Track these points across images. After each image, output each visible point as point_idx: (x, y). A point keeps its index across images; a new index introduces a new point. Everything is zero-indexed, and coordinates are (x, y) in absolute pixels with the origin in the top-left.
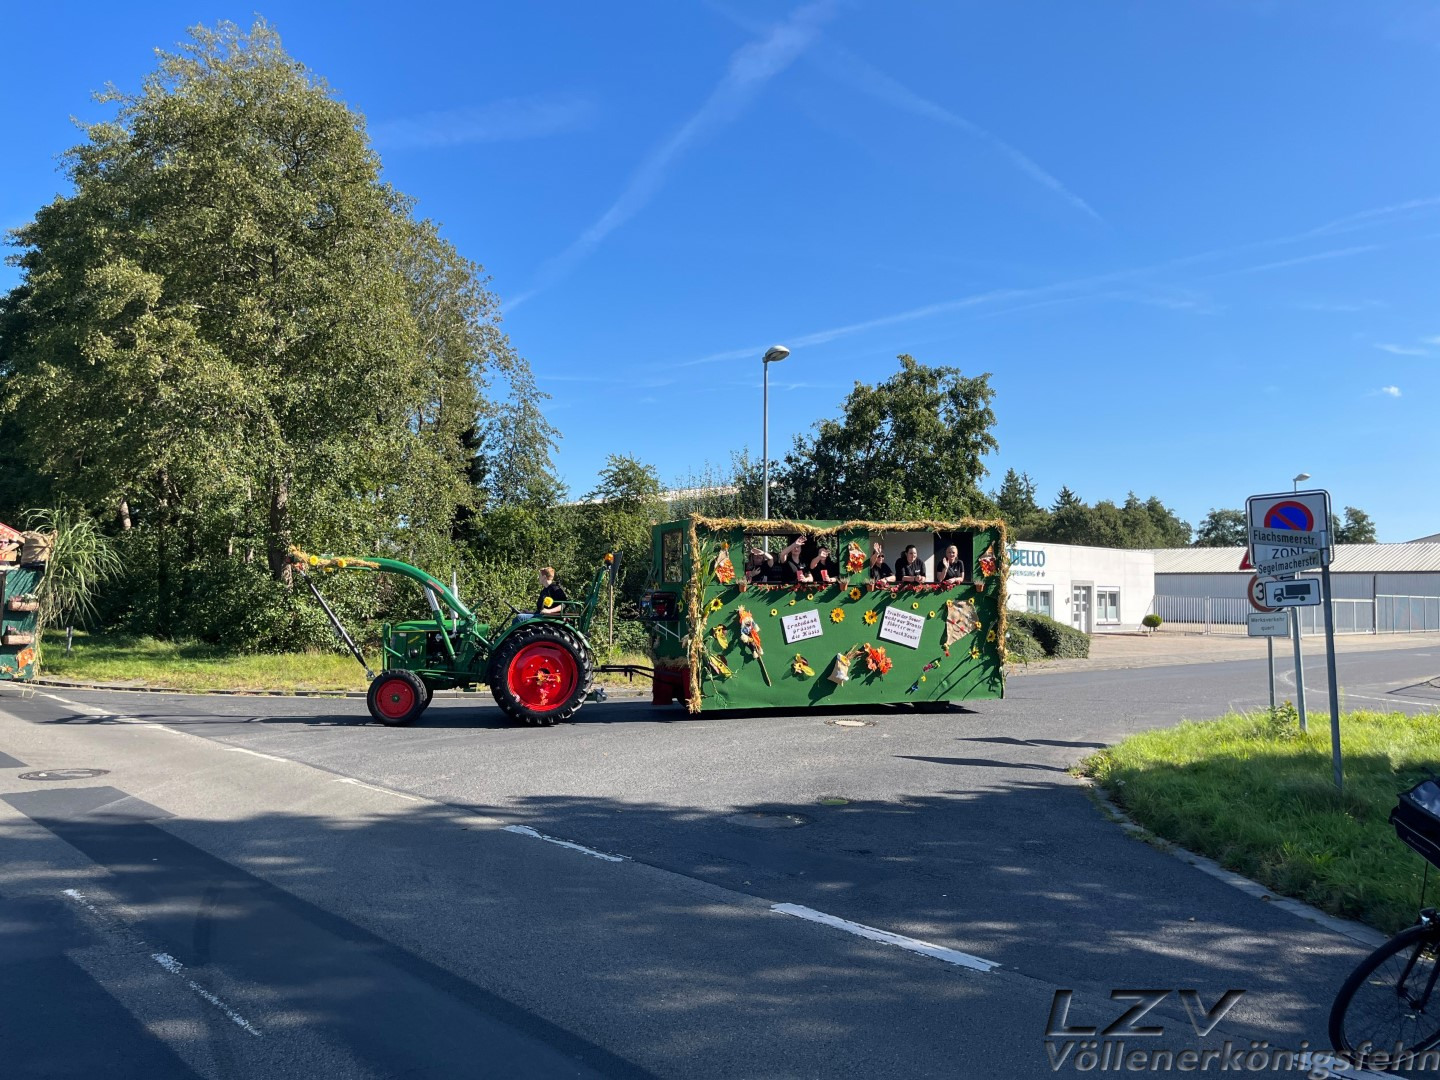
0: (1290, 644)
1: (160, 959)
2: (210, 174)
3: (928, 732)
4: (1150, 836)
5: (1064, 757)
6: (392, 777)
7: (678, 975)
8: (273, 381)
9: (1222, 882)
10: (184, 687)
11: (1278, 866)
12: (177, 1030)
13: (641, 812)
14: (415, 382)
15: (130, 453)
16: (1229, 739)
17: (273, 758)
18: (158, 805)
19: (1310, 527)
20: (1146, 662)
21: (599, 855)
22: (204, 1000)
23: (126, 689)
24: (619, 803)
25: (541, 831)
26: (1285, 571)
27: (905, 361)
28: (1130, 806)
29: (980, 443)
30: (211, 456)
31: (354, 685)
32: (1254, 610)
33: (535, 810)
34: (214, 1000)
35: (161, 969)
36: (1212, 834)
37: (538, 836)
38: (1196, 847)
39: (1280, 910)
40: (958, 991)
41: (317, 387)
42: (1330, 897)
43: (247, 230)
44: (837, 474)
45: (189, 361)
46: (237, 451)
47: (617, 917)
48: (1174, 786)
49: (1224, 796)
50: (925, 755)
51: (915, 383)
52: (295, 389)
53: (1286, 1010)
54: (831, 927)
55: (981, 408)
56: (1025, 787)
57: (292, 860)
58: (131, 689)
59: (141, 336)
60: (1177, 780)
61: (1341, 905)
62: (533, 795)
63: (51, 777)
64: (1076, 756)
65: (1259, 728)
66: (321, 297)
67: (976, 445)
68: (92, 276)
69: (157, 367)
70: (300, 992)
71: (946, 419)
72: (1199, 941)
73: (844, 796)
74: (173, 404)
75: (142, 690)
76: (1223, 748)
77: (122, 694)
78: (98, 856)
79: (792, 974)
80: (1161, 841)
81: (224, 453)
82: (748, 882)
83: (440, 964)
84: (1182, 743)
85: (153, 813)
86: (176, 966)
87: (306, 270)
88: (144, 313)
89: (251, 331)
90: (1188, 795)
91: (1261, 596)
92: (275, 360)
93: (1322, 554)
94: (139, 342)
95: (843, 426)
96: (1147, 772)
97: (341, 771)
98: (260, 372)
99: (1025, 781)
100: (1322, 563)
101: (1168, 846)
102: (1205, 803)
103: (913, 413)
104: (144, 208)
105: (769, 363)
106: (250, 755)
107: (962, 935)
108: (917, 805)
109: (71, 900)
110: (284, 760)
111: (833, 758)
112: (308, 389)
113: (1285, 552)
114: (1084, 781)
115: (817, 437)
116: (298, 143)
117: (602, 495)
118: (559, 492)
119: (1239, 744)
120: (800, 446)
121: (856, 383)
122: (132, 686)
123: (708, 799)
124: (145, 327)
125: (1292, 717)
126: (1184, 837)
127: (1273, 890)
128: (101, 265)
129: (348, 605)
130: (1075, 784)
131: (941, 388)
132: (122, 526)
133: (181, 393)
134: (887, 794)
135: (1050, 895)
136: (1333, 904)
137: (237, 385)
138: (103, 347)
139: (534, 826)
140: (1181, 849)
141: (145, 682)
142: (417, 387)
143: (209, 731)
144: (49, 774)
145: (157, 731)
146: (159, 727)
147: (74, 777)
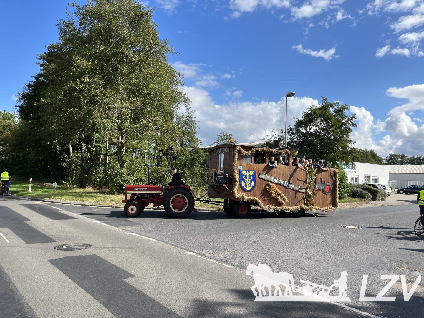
63: (68, 249)
97: (183, 247)
143: (115, 223)
144: (67, 247)
145: (98, 223)
146: (97, 222)
147: (78, 249)
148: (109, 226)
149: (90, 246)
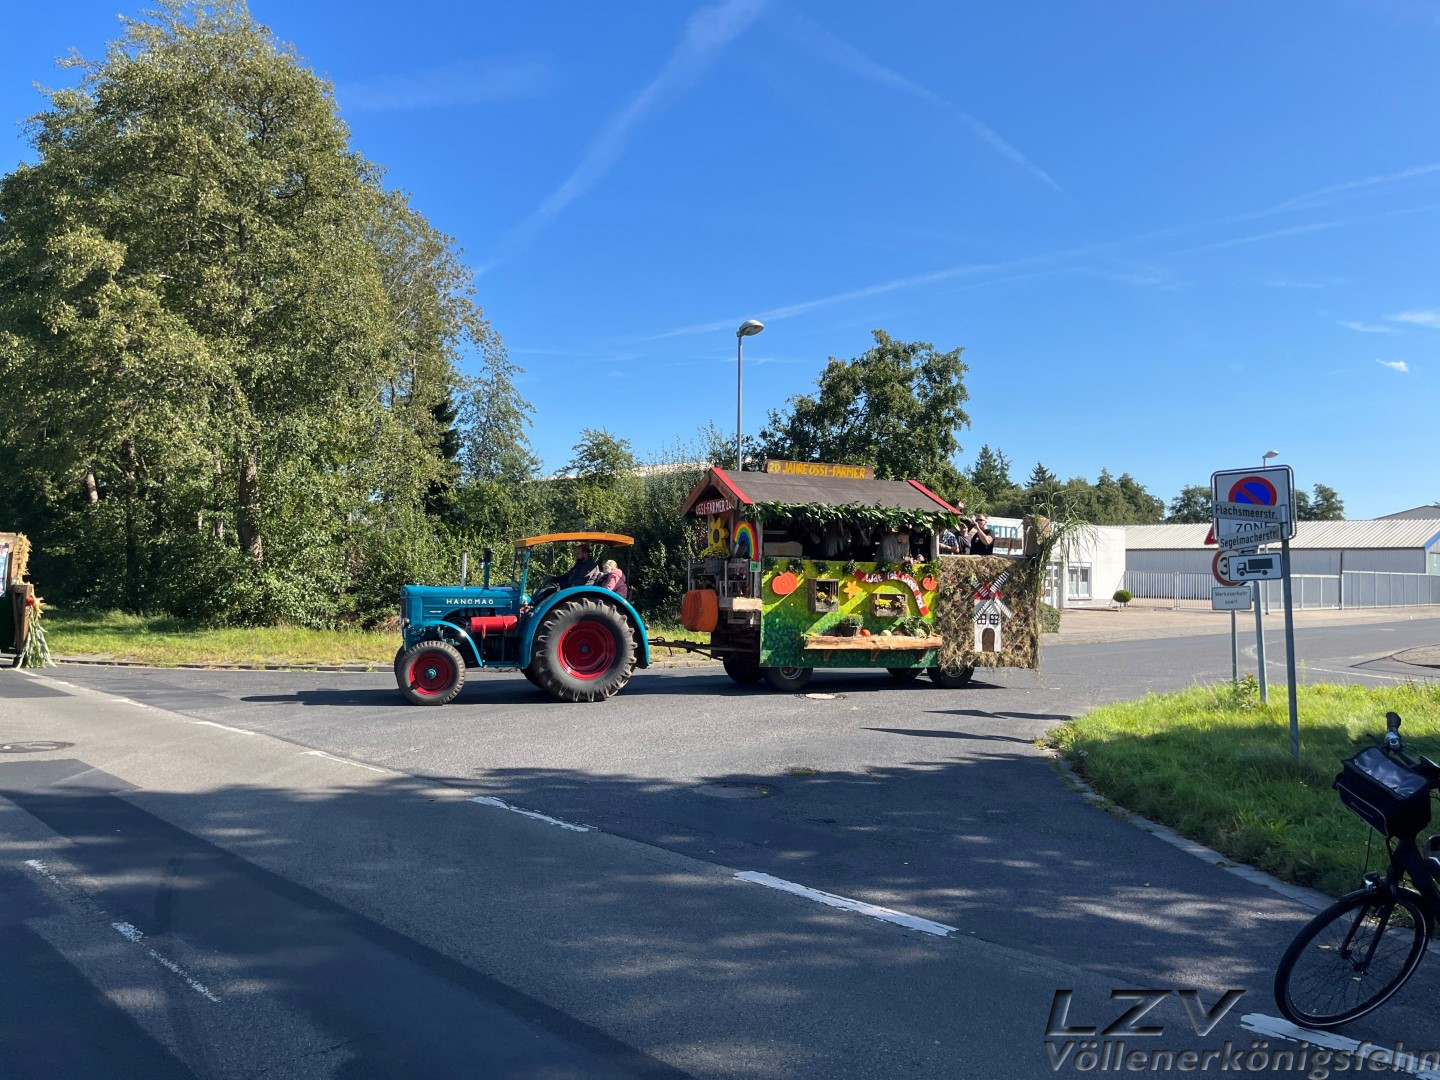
0: (1253, 619)
1: (121, 928)
2: (173, 141)
3: (897, 705)
4: (1110, 804)
5: (1031, 728)
6: (361, 749)
7: (639, 942)
8: (241, 352)
9: (1179, 849)
10: (152, 661)
11: (1233, 833)
12: (134, 998)
13: (609, 784)
14: (385, 355)
15: (93, 425)
16: (1191, 710)
17: (240, 731)
18: (122, 777)
19: (1274, 503)
20: (1115, 636)
21: (565, 826)
22: (163, 967)
23: (93, 663)
24: (587, 775)
25: (508, 802)
26: (1246, 545)
27: (880, 337)
28: (1090, 775)
29: (953, 419)
30: (177, 427)
31: (324, 659)
32: (1217, 584)
33: (503, 781)
34: (174, 968)
35: (122, 938)
36: (1171, 803)
37: (506, 807)
38: (1155, 816)
39: (1234, 876)
40: (914, 955)
41: (285, 358)
42: (1283, 864)
43: (213, 200)
44: (812, 449)
45: (154, 331)
46: (203, 424)
47: (582, 886)
48: (1136, 756)
49: (1183, 765)
50: (893, 727)
51: (889, 358)
52: (262, 361)
53: (1235, 974)
54: (793, 894)
55: (954, 383)
56: (991, 758)
57: (256, 832)
58: (98, 663)
59: (104, 306)
60: (1137, 750)
61: (1294, 872)
62: (502, 767)
63: (15, 749)
64: (1042, 728)
65: (1220, 700)
66: (288, 266)
67: (949, 421)
68: (54, 244)
69: (121, 337)
70: (262, 961)
71: (918, 395)
72: (1151, 906)
73: (811, 768)
74: (137, 374)
75: (109, 663)
76: (1186, 720)
77: (90, 668)
78: (60, 826)
79: (751, 940)
80: (1120, 809)
81: (191, 424)
82: (712, 851)
83: (402, 931)
84: (1146, 714)
85: (118, 786)
86: (136, 935)
87: (273, 238)
88: (107, 282)
89: (216, 301)
90: (1148, 765)
91: (1225, 570)
92: (243, 331)
93: (1282, 528)
94: (101, 311)
95: (818, 401)
96: (1111, 743)
97: (309, 744)
98: (225, 343)
99: (991, 752)
100: (1282, 537)
101: (1128, 815)
102: (1165, 773)
103: (887, 389)
104: (109, 174)
105: (743, 337)
106: (214, 728)
107: (921, 902)
108: (883, 776)
109: (33, 870)
110: (252, 733)
111: (802, 730)
112: (274, 362)
113: (1248, 527)
114: (1049, 752)
115: (792, 412)
116: (265, 110)
117: (577, 470)
118: (533, 467)
119: (1201, 716)
120: (775, 422)
121: (830, 358)
122: (99, 660)
123: (677, 770)
124: (108, 296)
125: (1253, 689)
126: (1143, 806)
127: (1228, 857)
128: (62, 233)
129: (319, 579)
130: (1040, 755)
131: (915, 363)
132: (89, 499)
133: (146, 363)
134: (854, 765)
135: (1010, 863)
136: (1287, 871)
137: (204, 355)
138: (67, 316)
139: (502, 797)
140: (1140, 817)
141: (113, 656)
142: (387, 359)
143: (176, 704)
144: (13, 747)
145: (124, 704)
146: (126, 700)
147: (39, 750)
148: (151, 709)
149: (71, 745)
